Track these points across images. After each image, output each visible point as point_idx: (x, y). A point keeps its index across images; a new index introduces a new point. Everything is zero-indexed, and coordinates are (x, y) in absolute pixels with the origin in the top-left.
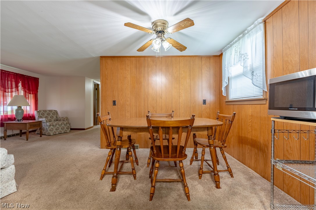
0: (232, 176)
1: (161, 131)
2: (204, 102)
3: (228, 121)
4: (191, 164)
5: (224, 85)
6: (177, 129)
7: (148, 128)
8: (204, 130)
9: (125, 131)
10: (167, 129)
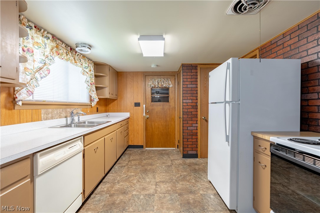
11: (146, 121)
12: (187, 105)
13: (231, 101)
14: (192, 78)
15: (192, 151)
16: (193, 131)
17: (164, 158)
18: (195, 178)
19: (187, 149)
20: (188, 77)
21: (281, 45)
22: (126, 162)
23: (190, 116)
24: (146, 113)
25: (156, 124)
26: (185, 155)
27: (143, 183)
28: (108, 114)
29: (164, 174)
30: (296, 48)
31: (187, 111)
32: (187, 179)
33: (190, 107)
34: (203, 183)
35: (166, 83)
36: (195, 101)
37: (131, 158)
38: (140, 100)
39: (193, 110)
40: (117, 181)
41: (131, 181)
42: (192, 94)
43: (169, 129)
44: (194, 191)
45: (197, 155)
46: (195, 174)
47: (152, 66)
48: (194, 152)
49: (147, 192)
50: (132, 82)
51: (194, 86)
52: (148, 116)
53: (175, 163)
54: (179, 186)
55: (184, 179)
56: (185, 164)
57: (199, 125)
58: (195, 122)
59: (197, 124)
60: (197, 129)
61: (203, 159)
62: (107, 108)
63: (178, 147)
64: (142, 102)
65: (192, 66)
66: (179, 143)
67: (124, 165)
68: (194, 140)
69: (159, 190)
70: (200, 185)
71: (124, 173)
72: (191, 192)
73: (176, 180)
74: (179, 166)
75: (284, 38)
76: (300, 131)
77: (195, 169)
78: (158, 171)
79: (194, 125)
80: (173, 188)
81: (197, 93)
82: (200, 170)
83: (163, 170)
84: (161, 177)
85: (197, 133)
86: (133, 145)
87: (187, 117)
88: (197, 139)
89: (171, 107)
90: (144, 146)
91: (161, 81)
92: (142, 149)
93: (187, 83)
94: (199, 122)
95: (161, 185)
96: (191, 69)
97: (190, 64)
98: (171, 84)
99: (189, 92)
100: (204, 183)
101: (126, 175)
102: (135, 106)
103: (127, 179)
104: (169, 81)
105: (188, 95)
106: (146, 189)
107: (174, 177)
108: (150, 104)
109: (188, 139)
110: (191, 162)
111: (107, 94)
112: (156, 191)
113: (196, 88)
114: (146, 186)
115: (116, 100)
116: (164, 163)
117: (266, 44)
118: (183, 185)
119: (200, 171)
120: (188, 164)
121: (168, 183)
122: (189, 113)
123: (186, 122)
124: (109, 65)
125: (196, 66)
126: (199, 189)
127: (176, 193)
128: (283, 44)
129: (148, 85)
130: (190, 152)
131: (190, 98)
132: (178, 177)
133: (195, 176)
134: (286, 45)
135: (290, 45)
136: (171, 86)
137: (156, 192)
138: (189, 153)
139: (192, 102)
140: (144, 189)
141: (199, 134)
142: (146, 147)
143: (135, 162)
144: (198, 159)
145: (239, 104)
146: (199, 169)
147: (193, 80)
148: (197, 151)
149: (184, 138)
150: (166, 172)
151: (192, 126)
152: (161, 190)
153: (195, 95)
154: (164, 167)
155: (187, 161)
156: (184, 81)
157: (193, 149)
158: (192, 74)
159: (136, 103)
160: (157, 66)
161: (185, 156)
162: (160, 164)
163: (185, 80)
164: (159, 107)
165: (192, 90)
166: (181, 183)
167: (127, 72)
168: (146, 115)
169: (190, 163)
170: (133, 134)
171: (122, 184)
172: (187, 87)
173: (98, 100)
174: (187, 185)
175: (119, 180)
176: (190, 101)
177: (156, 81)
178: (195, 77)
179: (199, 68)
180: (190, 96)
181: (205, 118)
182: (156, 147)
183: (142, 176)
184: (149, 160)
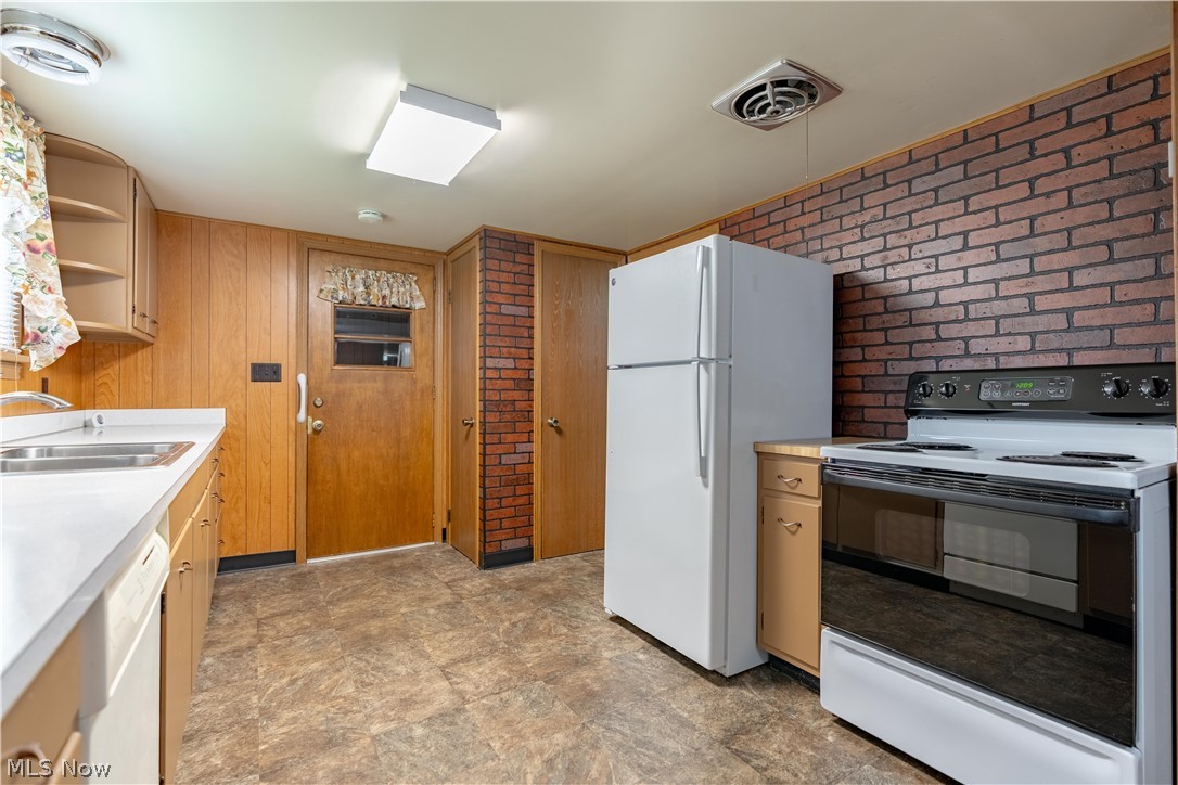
11: (310, 441)
12: (500, 378)
13: (713, 356)
14: (515, 283)
15: (516, 538)
16: (519, 469)
17: (411, 581)
18: (564, 620)
19: (500, 535)
20: (504, 277)
21: (778, 223)
22: (242, 629)
23: (507, 417)
24: (312, 409)
25: (356, 454)
26: (493, 555)
27: (388, 684)
28: (90, 414)
29: (450, 635)
30: (817, 238)
31: (498, 398)
32: (541, 628)
33: (509, 384)
34: (596, 629)
35: (402, 289)
36: (524, 364)
37: (261, 610)
38: (280, 350)
39: (517, 395)
40: (256, 711)
41: (329, 693)
42: (516, 337)
43: (411, 473)
44: (585, 658)
45: (530, 549)
46: (555, 610)
47: (362, 215)
48: (521, 543)
49: (430, 710)
50: (238, 270)
51: (523, 311)
52: (319, 422)
53: (466, 592)
54: (530, 654)
55: (530, 631)
56: (503, 587)
57: (536, 447)
58: (524, 437)
59: (529, 442)
60: (530, 462)
61: (552, 561)
62: (86, 385)
63: (444, 538)
64: (293, 360)
65: (516, 241)
66: (449, 520)
67: (244, 642)
68: (520, 501)
69: (469, 687)
70: (590, 637)
71: (266, 674)
72: (577, 662)
73: (506, 642)
74: (488, 596)
75: (786, 206)
76: (833, 436)
77: (547, 596)
78: (421, 628)
79: (521, 448)
80: (514, 668)
81: (531, 337)
82: (562, 595)
83: (437, 621)
84: (447, 646)
85: (530, 474)
86: (239, 554)
87: (500, 421)
88: (531, 494)
89: (419, 386)
90: (301, 554)
91: (378, 281)
92: (290, 566)
93: (501, 298)
94: (536, 437)
95: (463, 670)
96: (515, 253)
97: (509, 234)
98: (418, 297)
99: (506, 331)
100: (599, 628)
101: (285, 680)
102: (254, 380)
103: (305, 691)
104: (413, 284)
105: (502, 341)
106: (419, 699)
107: (494, 636)
108: (328, 371)
109: (501, 498)
110: (518, 576)
111: (119, 310)
112: (461, 695)
113: (529, 319)
114: (408, 691)
115: (145, 344)
116: (423, 599)
117: (739, 215)
118: (538, 649)
119: (565, 597)
120: (515, 585)
121: (487, 659)
122: (505, 406)
123: (495, 438)
124: (136, 172)
125: (529, 244)
126: (595, 647)
127: (535, 680)
128: (785, 221)
129: (321, 291)
130: (508, 545)
131: (509, 353)
132: (507, 632)
133: (560, 614)
134: (791, 225)
135: (802, 229)
136: (419, 304)
137: (464, 698)
138: (503, 548)
139: (516, 368)
140: (407, 703)
141: (537, 479)
142: (308, 557)
143: (294, 621)
144: (534, 564)
145: (730, 367)
146: (558, 592)
147: (520, 289)
148: (530, 537)
149: (488, 496)
150: (454, 625)
151: (515, 453)
152: (478, 687)
153: (525, 343)
154: (431, 611)
155: (505, 577)
156: (491, 289)
157: (518, 530)
158: (518, 269)
159: (261, 366)
160: (384, 216)
161: (491, 561)
162: (409, 605)
163: (494, 287)
164: (365, 383)
165: (515, 326)
166: (529, 646)
167: (210, 221)
168: (310, 419)
169: (518, 581)
170: (241, 505)
171: (291, 714)
172: (501, 314)
173: (80, 338)
174: (553, 645)
175: (263, 703)
176: (510, 363)
177: (357, 277)
178: (525, 279)
179: (537, 251)
180: (508, 344)
181: (556, 421)
182: (353, 550)
183: (368, 662)
184: (353, 602)
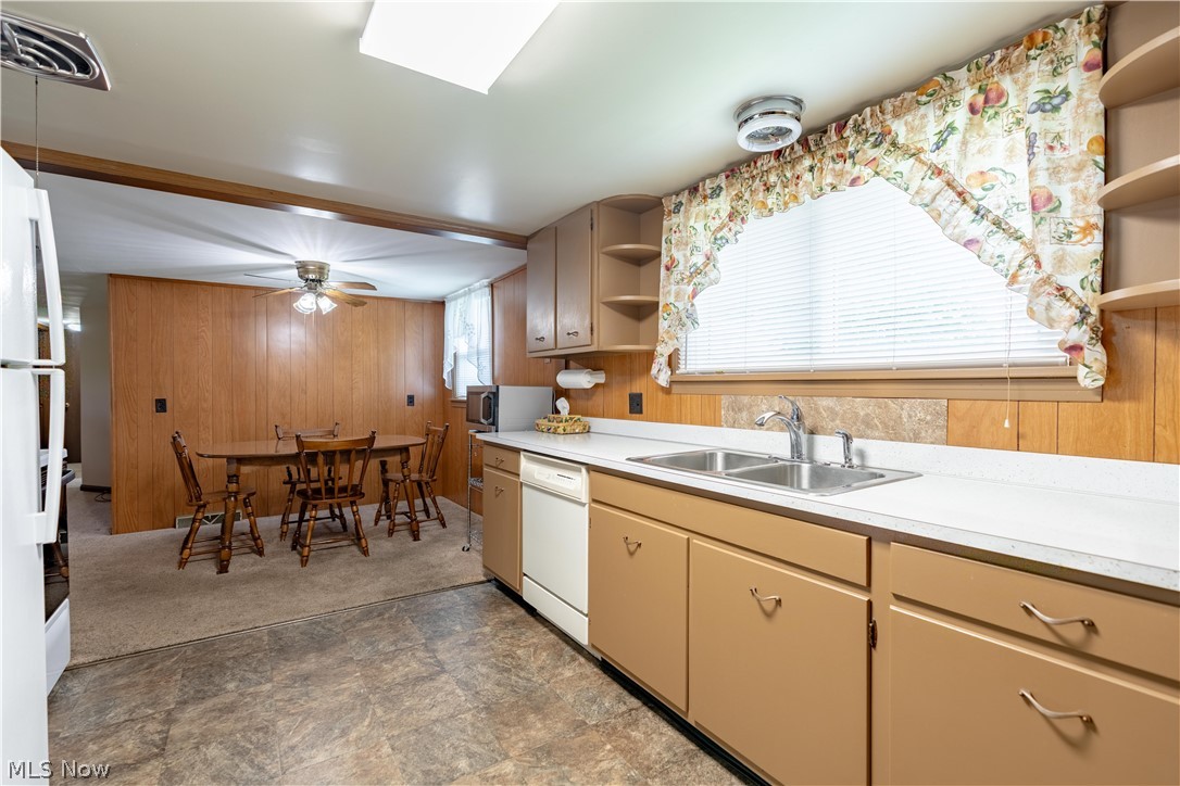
0: (444, 525)
1: (321, 459)
2: (411, 400)
3: (436, 438)
4: (376, 524)
5: (447, 369)
6: (346, 454)
7: (298, 455)
8: (394, 455)
9: (245, 464)
10: (330, 456)
